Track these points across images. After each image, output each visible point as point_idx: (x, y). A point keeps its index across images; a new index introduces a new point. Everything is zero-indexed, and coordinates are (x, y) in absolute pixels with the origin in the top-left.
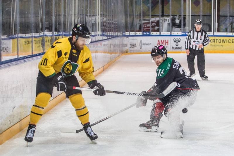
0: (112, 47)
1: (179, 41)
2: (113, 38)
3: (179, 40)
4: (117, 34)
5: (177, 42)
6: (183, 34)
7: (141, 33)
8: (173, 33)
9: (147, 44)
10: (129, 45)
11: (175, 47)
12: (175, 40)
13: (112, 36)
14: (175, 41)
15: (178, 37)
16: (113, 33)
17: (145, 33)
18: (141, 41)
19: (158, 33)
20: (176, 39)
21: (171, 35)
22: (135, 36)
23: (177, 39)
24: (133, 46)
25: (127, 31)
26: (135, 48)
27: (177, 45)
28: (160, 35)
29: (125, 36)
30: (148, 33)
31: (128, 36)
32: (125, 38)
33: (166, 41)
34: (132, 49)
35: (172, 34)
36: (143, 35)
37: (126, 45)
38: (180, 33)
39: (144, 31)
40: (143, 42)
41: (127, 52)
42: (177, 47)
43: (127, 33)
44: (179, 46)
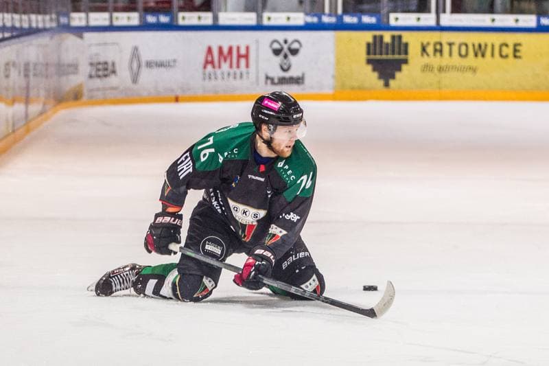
0: (14, 73)
1: (294, 52)
2: (18, 36)
3: (295, 46)
4: (37, 20)
5: (286, 56)
6: (310, 19)
7: (134, 18)
8: (269, 19)
9: (161, 65)
10: (85, 69)
11: (277, 73)
12: (276, 46)
13: (13, 28)
14: (277, 52)
15: (291, 36)
16: (16, 17)
17: (151, 19)
18: (135, 52)
19: (207, 18)
20: (282, 42)
21: (259, 27)
22: (111, 28)
23: (286, 42)
24: (104, 69)
25: (77, 10)
26: (113, 80)
27: (285, 67)
28: (215, 27)
29: (68, 28)
30: (164, 19)
31: (79, 31)
32: (70, 40)
33: (238, 48)
34: (97, 83)
35: (265, 22)
36: (144, 27)
37: (74, 68)
38: (299, 18)
39: (148, 10)
40: (146, 56)
41: (76, 96)
42: (287, 75)
43: (78, 19)
44: (293, 73)
